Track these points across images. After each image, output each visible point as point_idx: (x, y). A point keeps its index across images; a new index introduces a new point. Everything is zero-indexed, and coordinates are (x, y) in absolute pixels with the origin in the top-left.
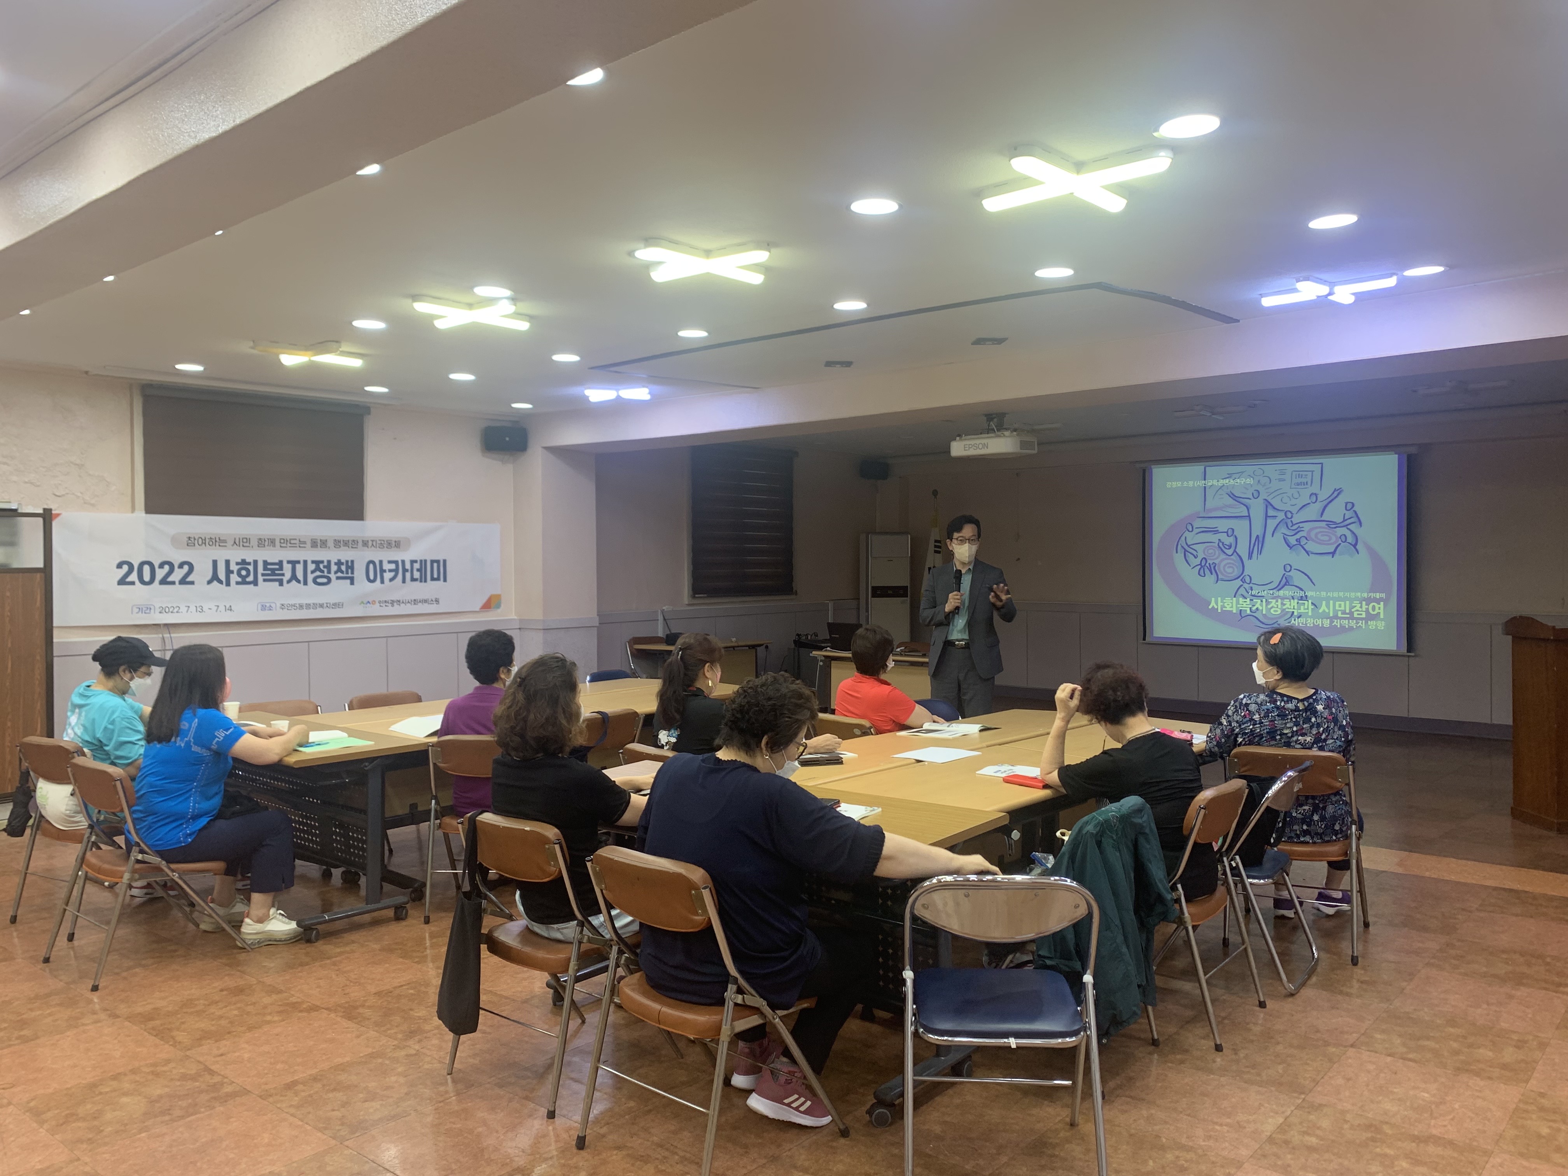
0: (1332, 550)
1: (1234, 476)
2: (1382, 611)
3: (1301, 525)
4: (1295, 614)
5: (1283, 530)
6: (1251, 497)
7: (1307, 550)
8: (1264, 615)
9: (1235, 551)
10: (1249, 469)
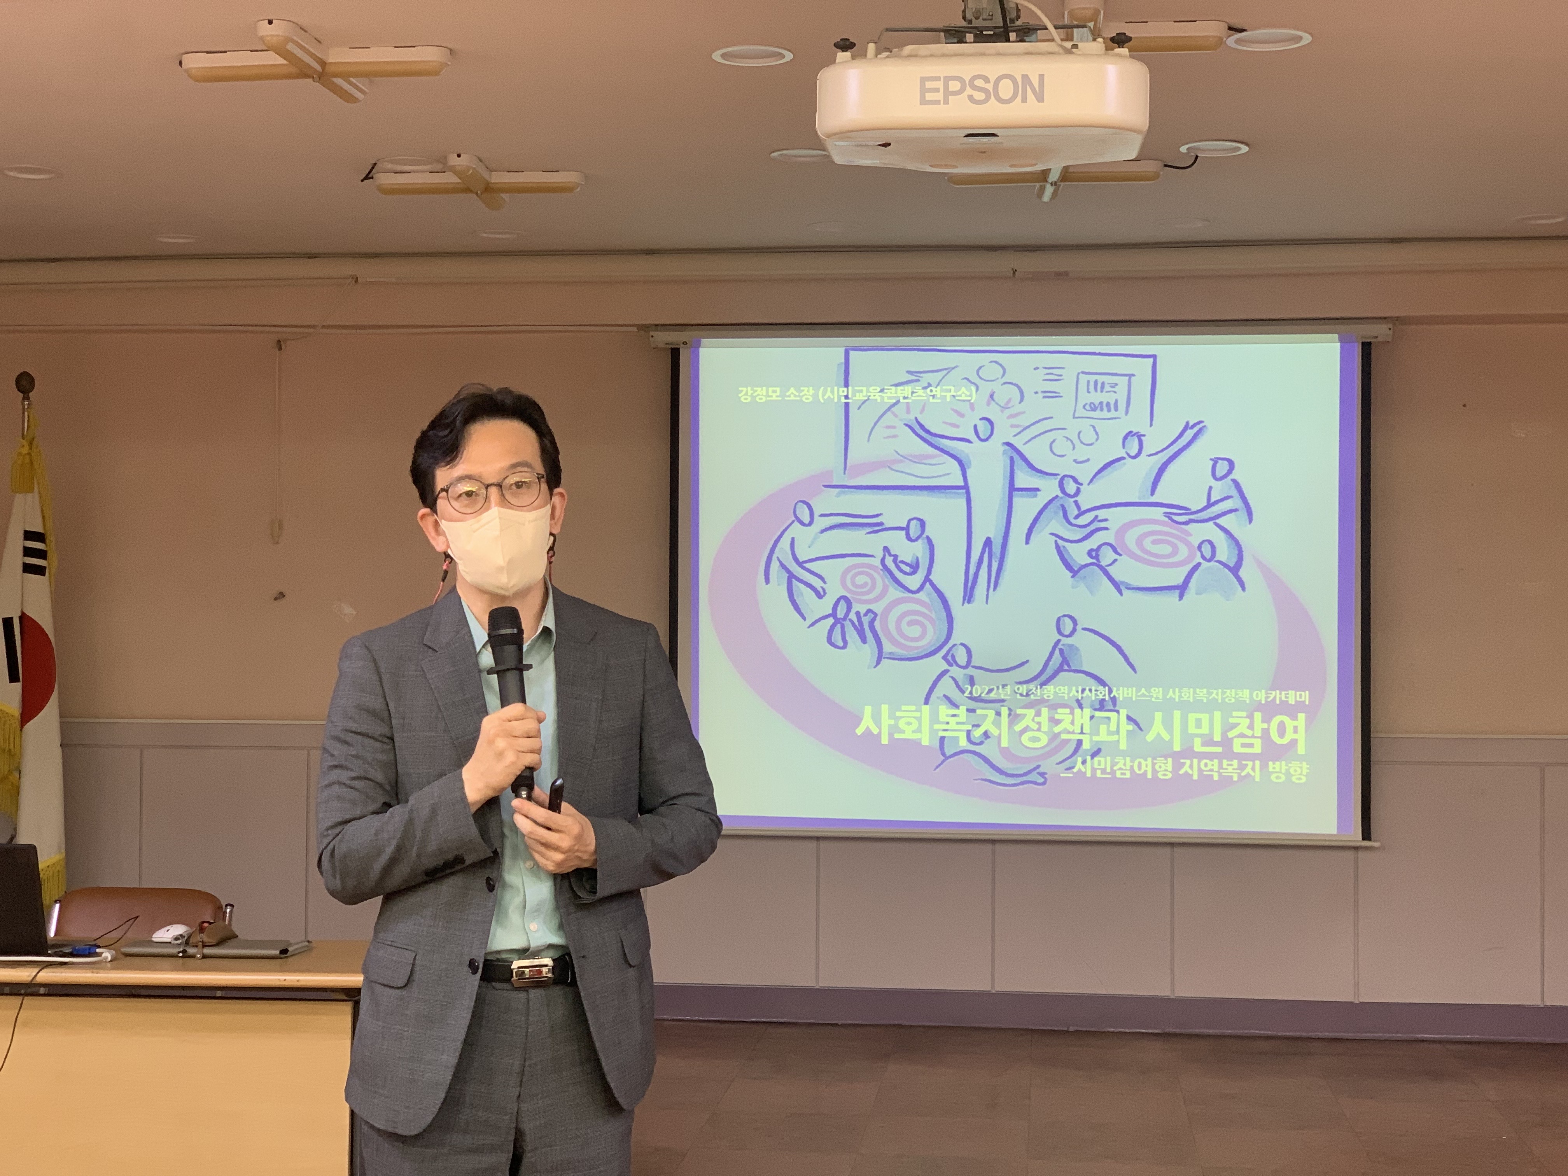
0: (1180, 581)
1: (927, 378)
2: (1301, 737)
3: (1102, 514)
4: (1086, 745)
5: (1056, 525)
6: (972, 436)
7: (1117, 577)
8: (1005, 752)
9: (927, 579)
10: (967, 363)
